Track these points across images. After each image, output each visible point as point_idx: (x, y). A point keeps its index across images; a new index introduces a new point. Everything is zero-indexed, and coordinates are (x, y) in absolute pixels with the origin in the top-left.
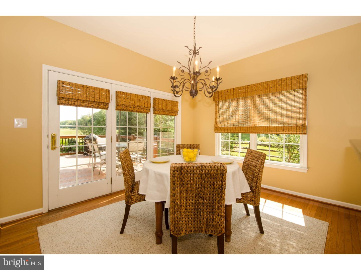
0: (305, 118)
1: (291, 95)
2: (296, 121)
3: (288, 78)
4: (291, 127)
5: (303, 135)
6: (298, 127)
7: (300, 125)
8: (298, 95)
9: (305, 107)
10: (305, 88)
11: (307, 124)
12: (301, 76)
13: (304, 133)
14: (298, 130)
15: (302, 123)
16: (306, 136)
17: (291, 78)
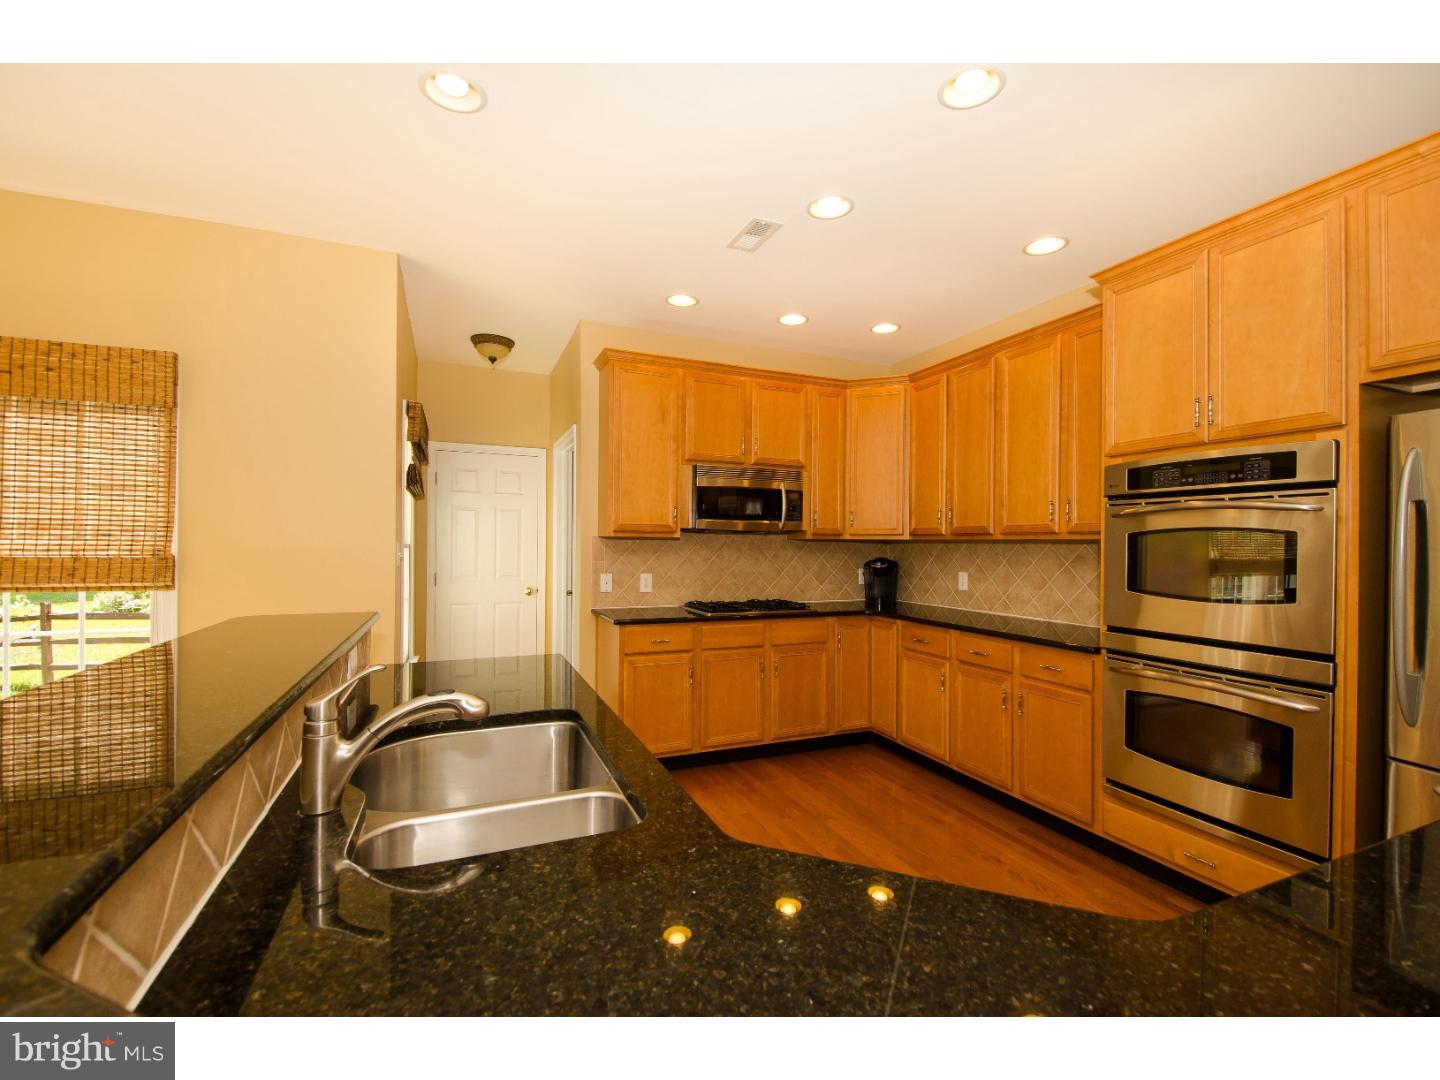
0: (168, 528)
1: (109, 423)
2: (130, 538)
3: (92, 347)
4: (110, 560)
5: (161, 593)
6: (137, 559)
7: (147, 555)
8: (140, 430)
9: (169, 482)
10: (170, 408)
11: (174, 549)
12: (151, 357)
13: (163, 584)
14: (138, 574)
15: (154, 545)
16: (173, 594)
17: (105, 352)
